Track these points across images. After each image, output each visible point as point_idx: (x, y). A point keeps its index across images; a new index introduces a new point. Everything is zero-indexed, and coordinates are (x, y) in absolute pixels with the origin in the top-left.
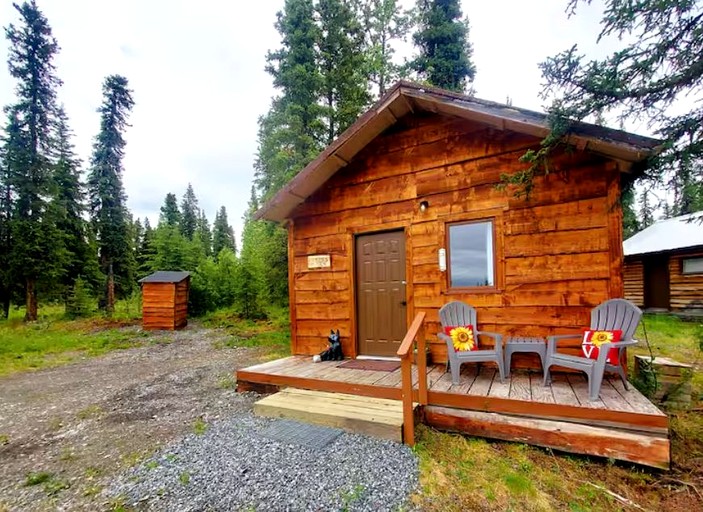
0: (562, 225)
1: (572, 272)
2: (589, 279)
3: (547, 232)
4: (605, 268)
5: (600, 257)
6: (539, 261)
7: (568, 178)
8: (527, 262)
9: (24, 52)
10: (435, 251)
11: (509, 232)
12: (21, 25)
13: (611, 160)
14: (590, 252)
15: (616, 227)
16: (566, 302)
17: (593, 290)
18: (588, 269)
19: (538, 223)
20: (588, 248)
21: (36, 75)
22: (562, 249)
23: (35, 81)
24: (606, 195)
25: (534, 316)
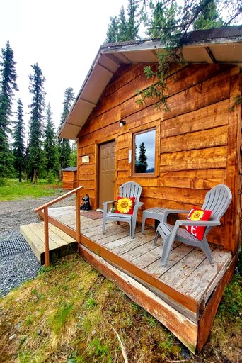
0: (196, 127)
1: (200, 163)
2: (211, 169)
3: (186, 133)
4: (224, 159)
5: (221, 151)
6: (179, 155)
7: (201, 89)
8: (172, 156)
9: (34, 84)
10: (127, 152)
11: (163, 136)
12: (33, 73)
13: (235, 66)
14: (214, 147)
15: (236, 124)
16: (194, 186)
17: (213, 178)
18: (211, 160)
19: (180, 127)
20: (212, 144)
21: (38, 92)
22: (194, 145)
23: (37, 95)
24: (228, 98)
25: (173, 194)
